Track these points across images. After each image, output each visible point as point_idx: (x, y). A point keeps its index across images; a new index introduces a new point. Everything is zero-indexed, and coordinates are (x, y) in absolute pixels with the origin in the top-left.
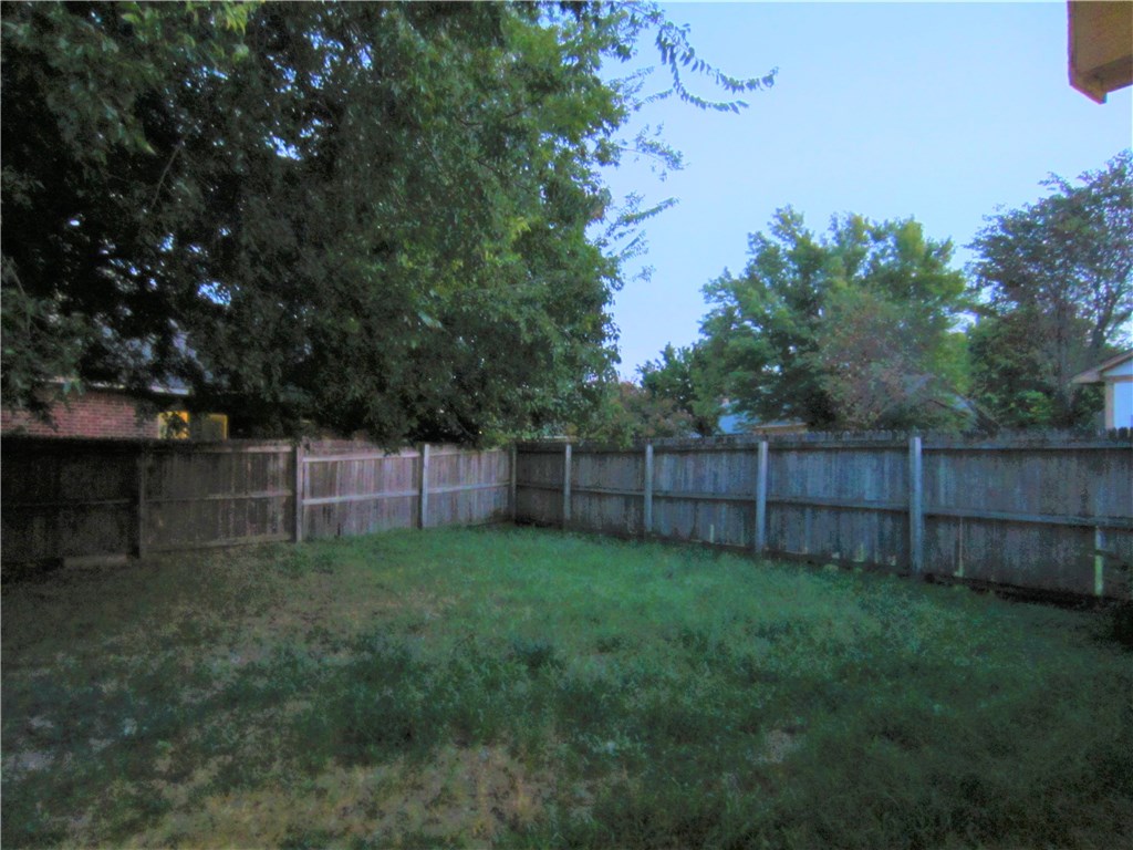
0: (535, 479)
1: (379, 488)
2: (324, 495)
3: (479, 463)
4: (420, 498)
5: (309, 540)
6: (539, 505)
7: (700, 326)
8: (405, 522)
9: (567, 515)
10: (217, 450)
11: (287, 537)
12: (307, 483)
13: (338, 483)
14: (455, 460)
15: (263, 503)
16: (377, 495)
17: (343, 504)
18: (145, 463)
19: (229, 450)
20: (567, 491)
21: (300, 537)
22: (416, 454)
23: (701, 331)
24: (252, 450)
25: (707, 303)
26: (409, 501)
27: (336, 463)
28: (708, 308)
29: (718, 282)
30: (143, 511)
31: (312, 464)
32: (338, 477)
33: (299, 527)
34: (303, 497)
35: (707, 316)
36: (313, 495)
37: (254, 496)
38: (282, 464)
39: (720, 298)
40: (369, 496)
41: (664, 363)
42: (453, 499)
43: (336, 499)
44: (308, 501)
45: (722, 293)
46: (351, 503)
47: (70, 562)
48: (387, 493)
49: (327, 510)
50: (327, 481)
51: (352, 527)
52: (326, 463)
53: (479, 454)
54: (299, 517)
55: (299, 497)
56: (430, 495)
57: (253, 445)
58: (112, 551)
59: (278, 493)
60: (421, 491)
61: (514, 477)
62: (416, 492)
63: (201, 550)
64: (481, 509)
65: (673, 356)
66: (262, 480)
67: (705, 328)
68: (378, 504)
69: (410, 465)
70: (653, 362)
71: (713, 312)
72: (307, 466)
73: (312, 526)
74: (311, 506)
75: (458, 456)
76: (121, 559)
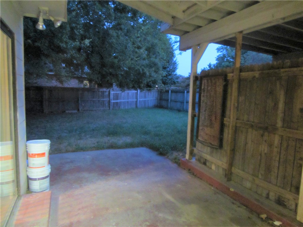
0: (163, 98)
1: (128, 99)
2: (116, 100)
3: (151, 94)
4: (137, 101)
5: (113, 109)
6: (164, 103)
7: (216, 59)
8: (134, 106)
9: (169, 106)
10: (94, 90)
11: (108, 108)
12: (112, 97)
13: (119, 97)
14: (145, 93)
15: (103, 101)
16: (128, 100)
17: (120, 102)
18: (80, 92)
19: (97, 90)
20: (169, 101)
21: (111, 109)
22: (136, 92)
23: (216, 60)
24: (101, 90)
25: (218, 53)
26: (135, 102)
27: (118, 93)
28: (218, 54)
29: (221, 47)
30: (80, 102)
31: (113, 93)
32: (119, 96)
33: (111, 106)
34: (112, 100)
35: (218, 56)
36: (114, 100)
37: (102, 100)
38: (107, 93)
39: (222, 52)
40: (126, 100)
41: (208, 68)
42: (145, 101)
43: (118, 101)
44: (113, 101)
45: (222, 50)
46: (122, 102)
47: (67, 112)
48: (130, 100)
49: (117, 103)
50: (117, 97)
51: (122, 107)
52: (117, 93)
53: (151, 92)
54: (111, 104)
55: (111, 100)
56: (139, 101)
57: (101, 89)
58: (74, 110)
59: (106, 99)
60: (137, 100)
61: (159, 97)
62: (136, 100)
63: (91, 110)
64: (151, 104)
65: (211, 66)
66: (103, 96)
67: (217, 59)
68: (128, 102)
69: (135, 94)
70: (206, 68)
71: (219, 55)
72: (113, 94)
73: (114, 106)
74: (113, 102)
75: (146, 92)
76: (76, 111)
